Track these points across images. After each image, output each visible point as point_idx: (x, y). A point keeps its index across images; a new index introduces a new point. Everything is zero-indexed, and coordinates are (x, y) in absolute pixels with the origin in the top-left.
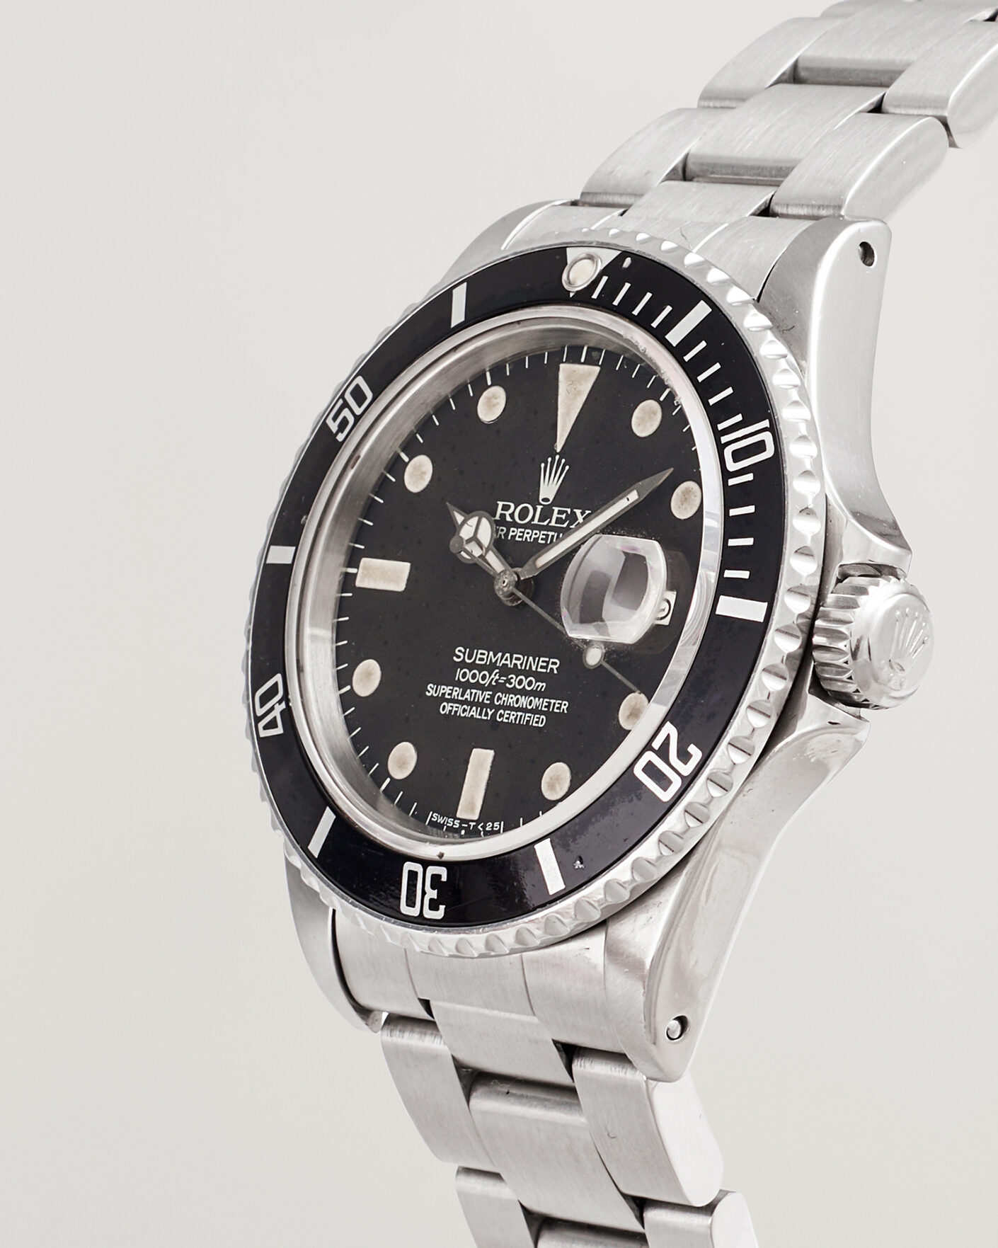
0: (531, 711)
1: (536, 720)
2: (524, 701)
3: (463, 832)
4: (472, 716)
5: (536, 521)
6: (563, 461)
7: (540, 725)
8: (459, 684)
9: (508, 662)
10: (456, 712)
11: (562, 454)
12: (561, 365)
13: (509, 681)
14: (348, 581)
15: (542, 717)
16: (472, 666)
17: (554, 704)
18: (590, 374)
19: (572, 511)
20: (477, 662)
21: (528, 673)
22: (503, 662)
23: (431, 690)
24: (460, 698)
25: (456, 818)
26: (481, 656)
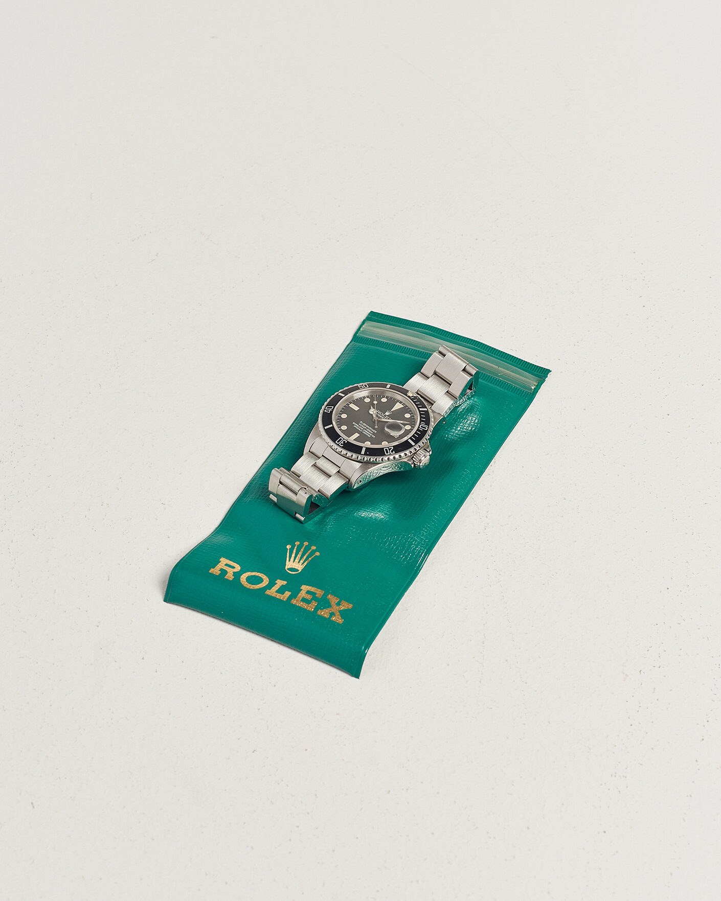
6: (391, 412)
8: (358, 425)
10: (357, 428)
22: (368, 427)
23: (353, 423)
26: (364, 424)
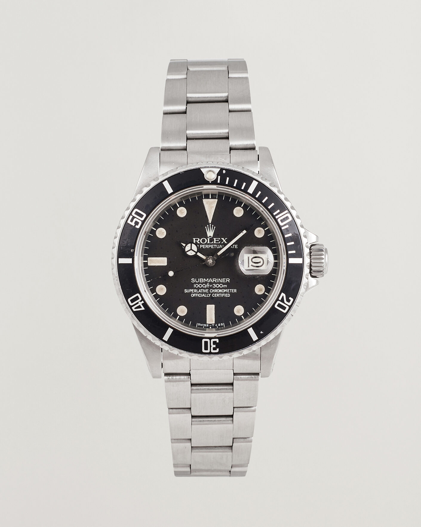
0: (224, 293)
1: (226, 295)
2: (220, 291)
3: (210, 327)
4: (203, 296)
5: (209, 242)
6: (213, 225)
7: (228, 296)
8: (196, 288)
9: (212, 281)
10: (197, 296)
11: (212, 223)
12: (203, 200)
13: (213, 286)
14: (145, 265)
15: (228, 294)
16: (199, 283)
17: (232, 290)
18: (215, 201)
19: (220, 239)
20: (200, 282)
21: (220, 283)
22: (209, 281)
23: (186, 291)
24: (197, 292)
25: (206, 324)
26: (201, 280)
